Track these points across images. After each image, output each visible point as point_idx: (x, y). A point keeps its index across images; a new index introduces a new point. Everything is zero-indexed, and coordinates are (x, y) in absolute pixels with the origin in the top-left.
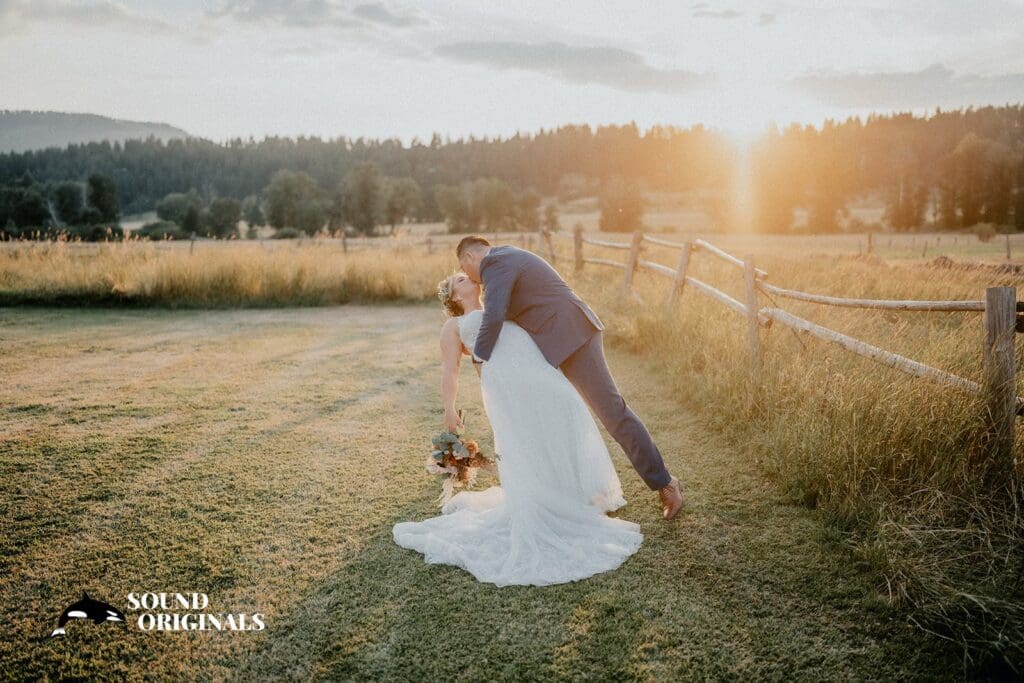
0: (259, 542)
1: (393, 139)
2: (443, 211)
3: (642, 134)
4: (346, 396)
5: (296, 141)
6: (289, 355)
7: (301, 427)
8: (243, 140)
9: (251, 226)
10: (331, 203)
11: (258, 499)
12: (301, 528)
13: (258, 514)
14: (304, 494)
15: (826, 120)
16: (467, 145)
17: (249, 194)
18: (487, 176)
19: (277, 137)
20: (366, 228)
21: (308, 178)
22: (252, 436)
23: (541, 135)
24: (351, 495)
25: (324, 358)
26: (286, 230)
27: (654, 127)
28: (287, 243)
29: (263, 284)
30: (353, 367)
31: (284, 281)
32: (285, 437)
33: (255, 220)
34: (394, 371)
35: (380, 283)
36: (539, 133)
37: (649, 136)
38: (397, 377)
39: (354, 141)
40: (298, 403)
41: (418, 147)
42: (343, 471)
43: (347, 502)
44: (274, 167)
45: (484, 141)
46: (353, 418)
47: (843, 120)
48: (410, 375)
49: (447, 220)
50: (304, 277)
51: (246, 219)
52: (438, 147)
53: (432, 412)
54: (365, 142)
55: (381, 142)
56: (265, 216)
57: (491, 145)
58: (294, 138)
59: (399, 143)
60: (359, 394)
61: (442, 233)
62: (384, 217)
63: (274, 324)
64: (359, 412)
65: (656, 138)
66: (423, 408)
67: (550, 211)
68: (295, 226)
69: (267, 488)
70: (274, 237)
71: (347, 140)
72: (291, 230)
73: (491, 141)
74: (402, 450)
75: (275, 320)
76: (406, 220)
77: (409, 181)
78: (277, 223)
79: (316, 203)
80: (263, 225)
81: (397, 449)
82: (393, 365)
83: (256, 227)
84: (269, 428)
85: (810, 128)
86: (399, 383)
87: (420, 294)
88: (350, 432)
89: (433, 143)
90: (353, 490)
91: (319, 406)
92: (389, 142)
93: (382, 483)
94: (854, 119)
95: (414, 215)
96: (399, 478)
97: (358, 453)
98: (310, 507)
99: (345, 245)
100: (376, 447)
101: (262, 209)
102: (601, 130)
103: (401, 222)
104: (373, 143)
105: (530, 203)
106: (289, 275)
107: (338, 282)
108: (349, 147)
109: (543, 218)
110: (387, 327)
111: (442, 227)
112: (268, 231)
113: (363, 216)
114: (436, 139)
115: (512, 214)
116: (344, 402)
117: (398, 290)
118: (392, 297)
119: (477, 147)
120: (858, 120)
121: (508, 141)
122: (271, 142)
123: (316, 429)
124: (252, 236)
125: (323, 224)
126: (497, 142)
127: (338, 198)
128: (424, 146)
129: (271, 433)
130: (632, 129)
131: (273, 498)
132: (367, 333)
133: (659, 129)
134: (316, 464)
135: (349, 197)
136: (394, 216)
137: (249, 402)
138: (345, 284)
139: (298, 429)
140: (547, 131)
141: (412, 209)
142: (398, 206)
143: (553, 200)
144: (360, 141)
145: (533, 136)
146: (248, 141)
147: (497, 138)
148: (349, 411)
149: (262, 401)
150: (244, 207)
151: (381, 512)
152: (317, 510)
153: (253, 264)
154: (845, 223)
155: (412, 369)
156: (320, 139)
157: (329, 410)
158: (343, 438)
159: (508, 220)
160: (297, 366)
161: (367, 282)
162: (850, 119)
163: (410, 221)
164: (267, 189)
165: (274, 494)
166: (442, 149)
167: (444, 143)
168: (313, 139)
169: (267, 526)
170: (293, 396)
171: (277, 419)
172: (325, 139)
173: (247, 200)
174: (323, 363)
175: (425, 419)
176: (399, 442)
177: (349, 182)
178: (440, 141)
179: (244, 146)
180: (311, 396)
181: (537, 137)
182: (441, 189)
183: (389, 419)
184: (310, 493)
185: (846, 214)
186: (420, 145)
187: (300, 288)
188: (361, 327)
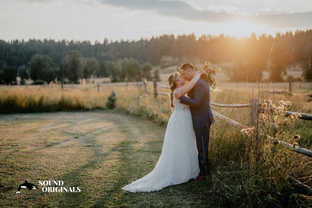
0: (21, 180)
1: (87, 41)
2: (108, 72)
3: (197, 39)
4: (55, 142)
5: (43, 41)
6: (35, 129)
7: (38, 150)
8: (19, 41)
9: (22, 79)
10: (58, 69)
11: (21, 170)
12: (35, 177)
13: (21, 173)
14: (37, 168)
15: (277, 33)
16: (120, 44)
17: (22, 65)
18: (129, 57)
19: (34, 40)
20: (74, 80)
21: (48, 58)
22: (20, 153)
23: (153, 39)
24: (53, 169)
25: (49, 130)
26: (38, 81)
27: (202, 36)
28: (38, 87)
29: (26, 103)
30: (59, 133)
31: (35, 102)
32: (32, 153)
33: (24, 76)
34: (75, 134)
35: (74, 103)
36: (152, 38)
37: (200, 40)
38: (75, 136)
39: (69, 41)
40: (37, 144)
41: (98, 45)
42: (51, 163)
43: (51, 171)
44: (32, 53)
45: (127, 42)
46: (57, 148)
47: (285, 33)
48: (81, 135)
49: (111, 76)
50: (43, 100)
51: (20, 76)
52: (107, 44)
53: (86, 146)
54: (74, 42)
55: (81, 42)
56: (29, 74)
57: (130, 43)
58: (42, 40)
59: (89, 43)
60: (60, 141)
61: (108, 82)
62: (82, 75)
63: (30, 119)
64: (59, 146)
65: (203, 41)
66: (83, 145)
67: (156, 73)
68: (42, 79)
69: (24, 167)
70: (32, 84)
71: (66, 41)
72: (41, 81)
73: (130, 42)
74: (73, 157)
75: (31, 117)
76: (92, 76)
77: (94, 59)
78: (34, 78)
79: (51, 69)
80: (27, 79)
81: (71, 157)
82: (75, 132)
83: (24, 79)
84: (26, 151)
85: (270, 36)
86: (76, 138)
87: (91, 107)
88: (55, 152)
89: (105, 43)
90: (53, 167)
91: (45, 145)
92: (85, 42)
93: (64, 166)
94: (289, 32)
95: (96, 74)
96: (70, 164)
97: (57, 158)
98: (39, 172)
99: (62, 87)
100: (63, 156)
101: (27, 72)
102: (179, 37)
103: (90, 77)
104: (77, 42)
105: (147, 69)
106: (37, 99)
107: (57, 103)
108: (67, 44)
109: (153, 75)
110: (75, 119)
111: (108, 79)
112: (30, 81)
113: (73, 75)
114: (106, 41)
115: (139, 74)
116: (54, 143)
117: (82, 105)
118: (79, 108)
119: (124, 44)
120: (291, 33)
121: (138, 42)
122: (32, 42)
123: (43, 151)
124: (22, 83)
125: (55, 78)
126: (133, 42)
127: (61, 67)
128: (101, 44)
129: (27, 152)
130: (192, 37)
131: (26, 169)
132: (67, 122)
133: (205, 37)
134: (42, 161)
135: (66, 66)
136: (87, 75)
137: (19, 144)
138: (60, 103)
139: (36, 151)
140: (155, 37)
141: (95, 72)
142: (88, 70)
143: (158, 68)
144: (72, 42)
145: (149, 40)
146: (21, 41)
147: (133, 40)
148: (55, 146)
149: (24, 143)
150: (19, 70)
151: (62, 173)
152: (41, 172)
153: (22, 95)
154: (285, 78)
155: (82, 133)
156: (54, 41)
157: (49, 146)
158: (52, 154)
159: (137, 76)
160: (38, 132)
161: (69, 102)
162: (287, 33)
163: (94, 77)
164: (29, 63)
165: (27, 168)
166: (109, 45)
167: (109, 42)
168: (51, 41)
169: (24, 176)
170: (36, 142)
171: (29, 149)
172: (56, 41)
173: (20, 68)
174: (48, 131)
175: (82, 149)
176: (72, 155)
177: (67, 59)
178: (107, 42)
179: (19, 44)
180: (43, 141)
181: (151, 40)
182: (107, 63)
183: (70, 149)
184: (39, 168)
185: (285, 74)
186: (99, 43)
187: (42, 105)
188: (66, 119)
